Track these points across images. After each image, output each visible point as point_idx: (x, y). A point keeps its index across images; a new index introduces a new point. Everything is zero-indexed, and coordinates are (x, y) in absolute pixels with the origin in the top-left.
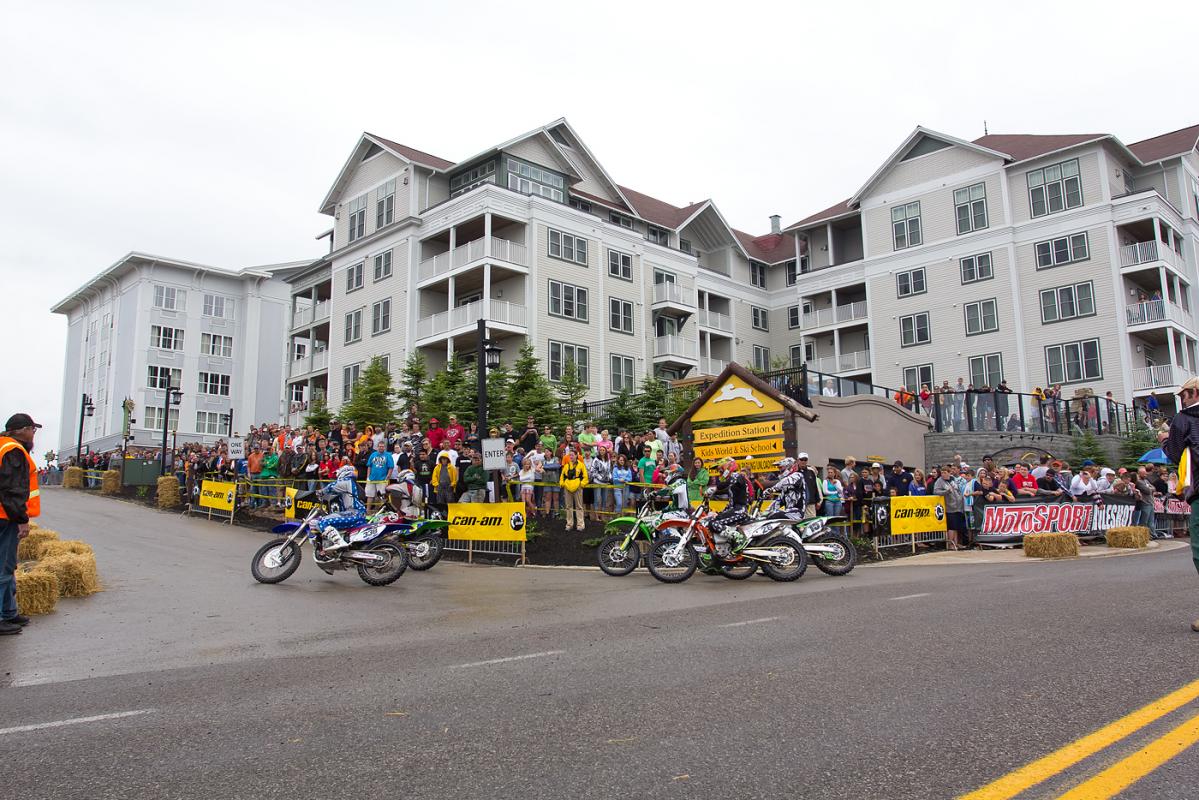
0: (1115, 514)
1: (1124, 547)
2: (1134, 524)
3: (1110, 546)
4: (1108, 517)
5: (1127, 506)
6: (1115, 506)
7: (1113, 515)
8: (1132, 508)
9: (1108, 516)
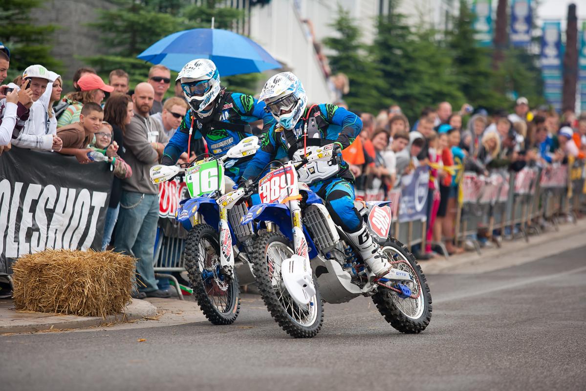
0: (50, 213)
1: (60, 311)
2: (97, 245)
3: (21, 306)
4: (27, 221)
5: (85, 192)
6: (51, 190)
7: (41, 214)
8: (100, 198)
9: (27, 217)
